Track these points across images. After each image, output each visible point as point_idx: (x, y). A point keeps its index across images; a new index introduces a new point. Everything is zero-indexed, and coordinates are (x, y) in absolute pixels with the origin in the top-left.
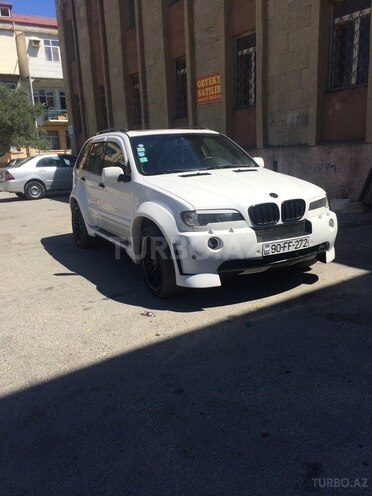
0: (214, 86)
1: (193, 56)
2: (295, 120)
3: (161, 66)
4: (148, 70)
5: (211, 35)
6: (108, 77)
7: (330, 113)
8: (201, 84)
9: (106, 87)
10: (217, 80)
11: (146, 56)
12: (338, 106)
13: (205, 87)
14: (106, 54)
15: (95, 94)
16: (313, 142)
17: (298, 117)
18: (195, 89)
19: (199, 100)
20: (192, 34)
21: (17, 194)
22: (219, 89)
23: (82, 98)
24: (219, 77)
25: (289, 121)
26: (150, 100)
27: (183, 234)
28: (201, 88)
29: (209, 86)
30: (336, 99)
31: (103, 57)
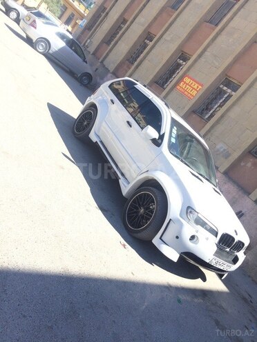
0: (193, 88)
1: (195, 61)
2: (222, 150)
3: (173, 47)
4: (162, 40)
5: (214, 61)
6: (134, 19)
7: (242, 164)
8: (187, 80)
9: (128, 23)
10: (198, 87)
11: (168, 32)
12: (249, 165)
13: (187, 84)
14: (144, 6)
15: (118, 20)
16: (222, 171)
17: (224, 150)
18: (181, 79)
19: (178, 87)
20: (205, 50)
21: (27, 36)
22: (194, 93)
23: (107, 13)
24: (200, 87)
25: (218, 147)
26: (149, 57)
27: (181, 219)
28: (185, 82)
29: (190, 86)
30: (251, 160)
31: (141, 5)
